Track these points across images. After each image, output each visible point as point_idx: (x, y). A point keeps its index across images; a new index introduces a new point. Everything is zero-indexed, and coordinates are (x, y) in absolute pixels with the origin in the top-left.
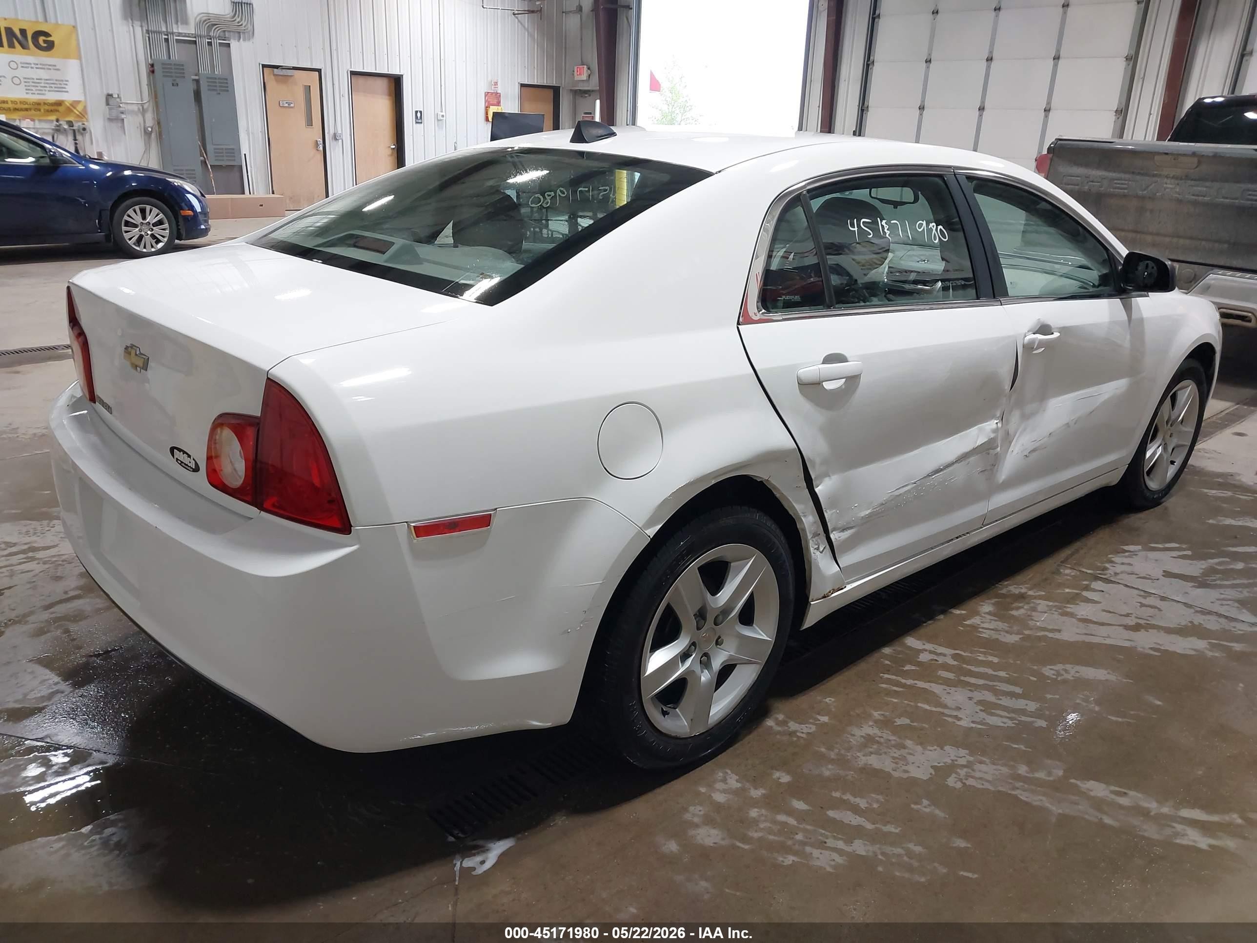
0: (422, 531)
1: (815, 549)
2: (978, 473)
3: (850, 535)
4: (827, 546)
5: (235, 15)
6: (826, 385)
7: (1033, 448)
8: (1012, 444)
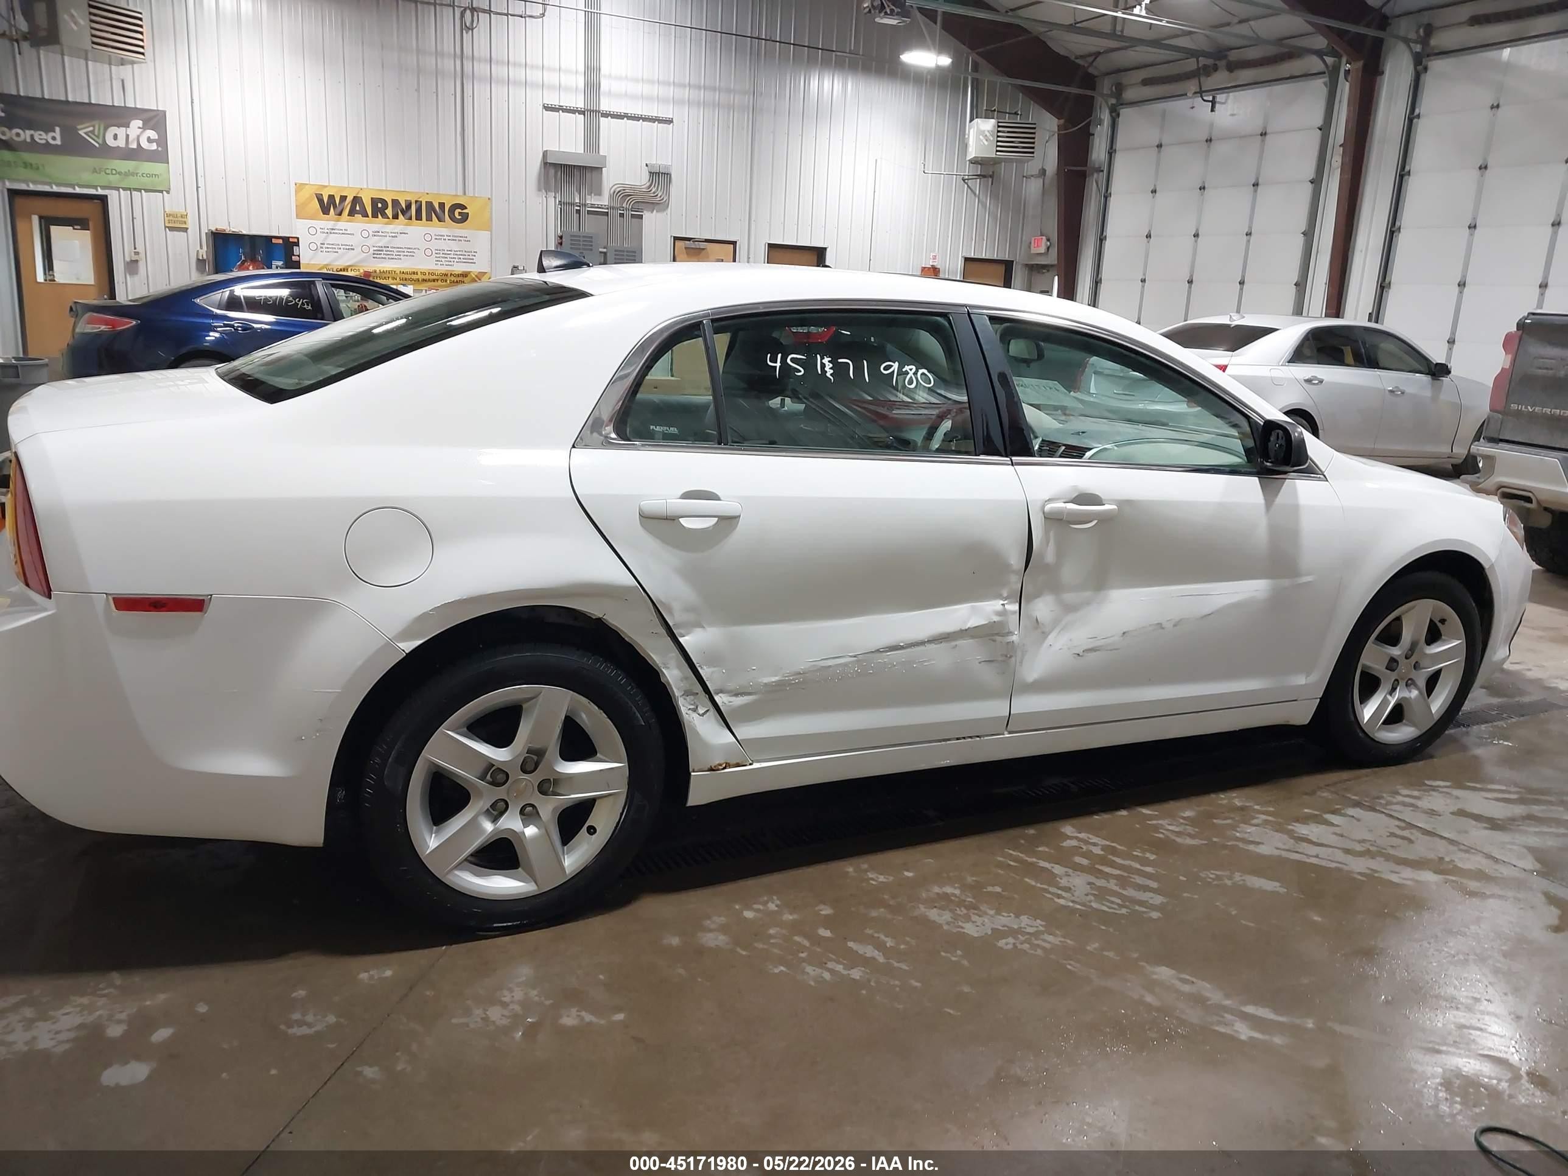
0: (127, 604)
1: (690, 709)
2: (980, 663)
3: (747, 702)
4: (712, 710)
5: (651, 185)
6: (686, 522)
7: (1090, 647)
8: (1051, 637)
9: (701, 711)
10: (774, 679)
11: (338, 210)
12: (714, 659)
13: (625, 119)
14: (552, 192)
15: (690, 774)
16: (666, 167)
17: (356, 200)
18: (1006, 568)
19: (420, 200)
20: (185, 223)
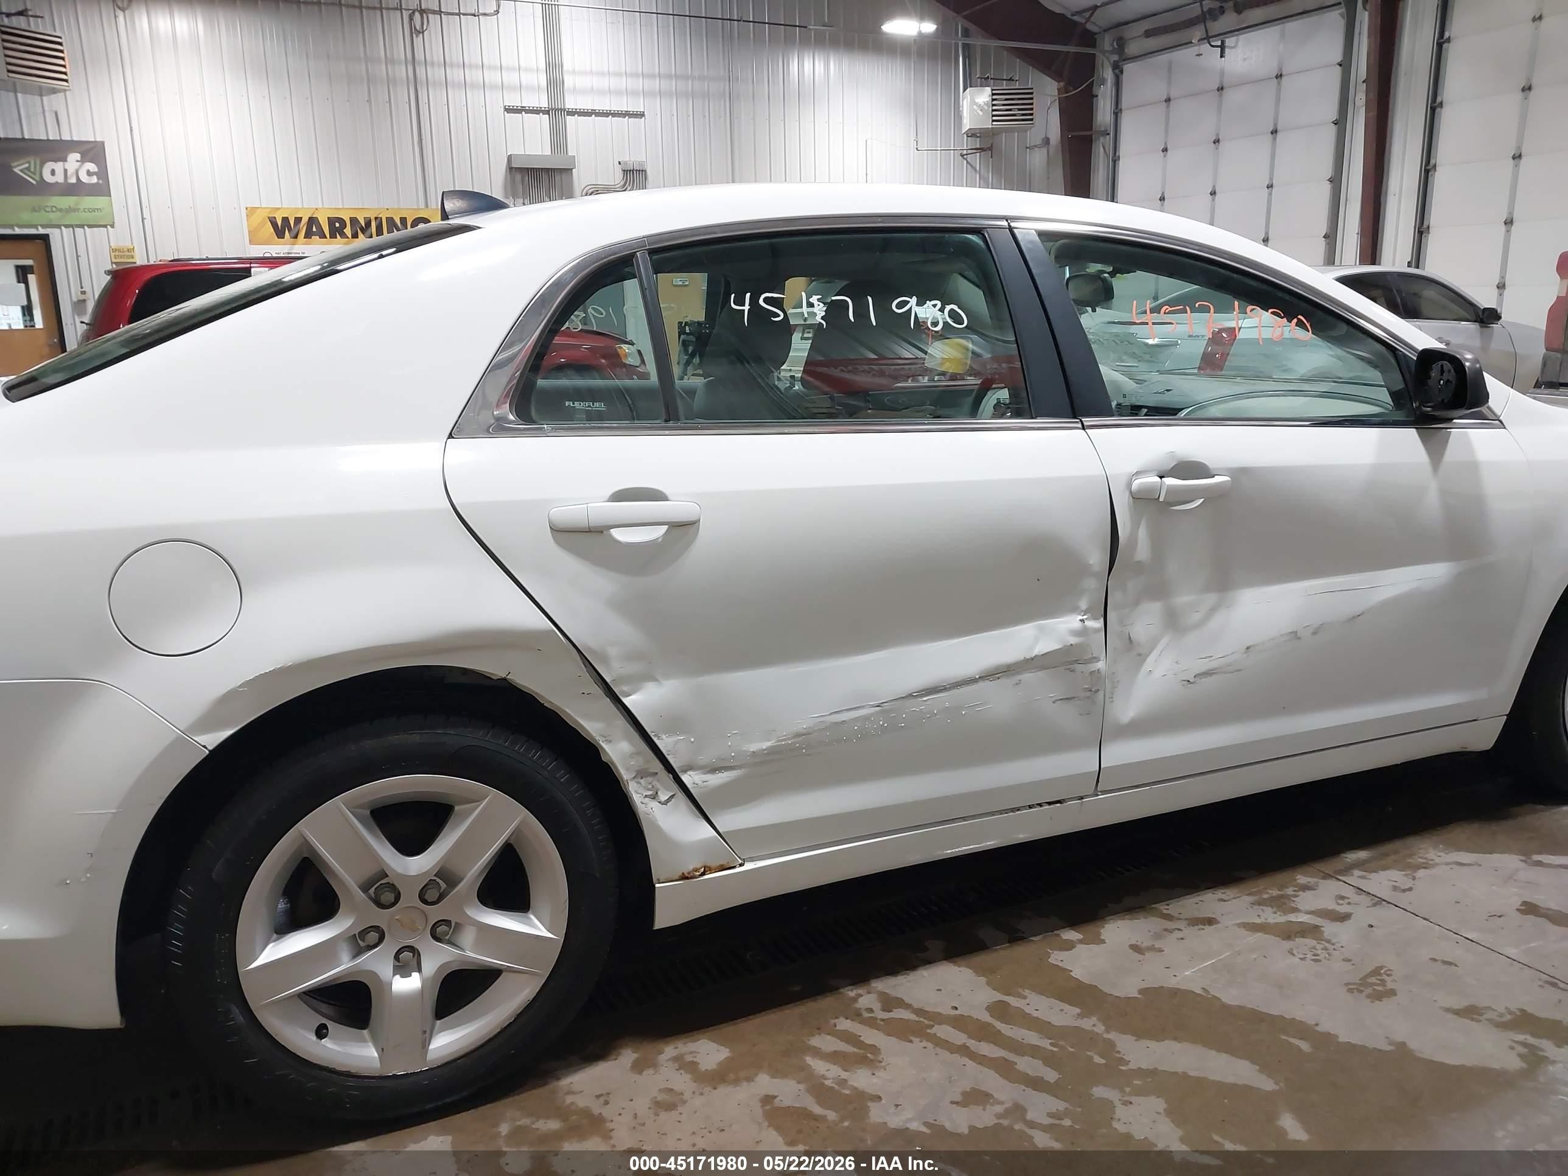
1: (646, 796)
2: (1054, 702)
3: (729, 779)
4: (681, 795)
5: (626, 183)
6: (618, 534)
7: (1203, 669)
8: (1150, 660)
9: (663, 797)
10: (765, 745)
11: (294, 233)
12: (676, 723)
13: (593, 116)
14: (520, 198)
15: (654, 886)
16: (641, 163)
17: (312, 221)
18: (1083, 570)
19: (380, 216)
20: (133, 257)
